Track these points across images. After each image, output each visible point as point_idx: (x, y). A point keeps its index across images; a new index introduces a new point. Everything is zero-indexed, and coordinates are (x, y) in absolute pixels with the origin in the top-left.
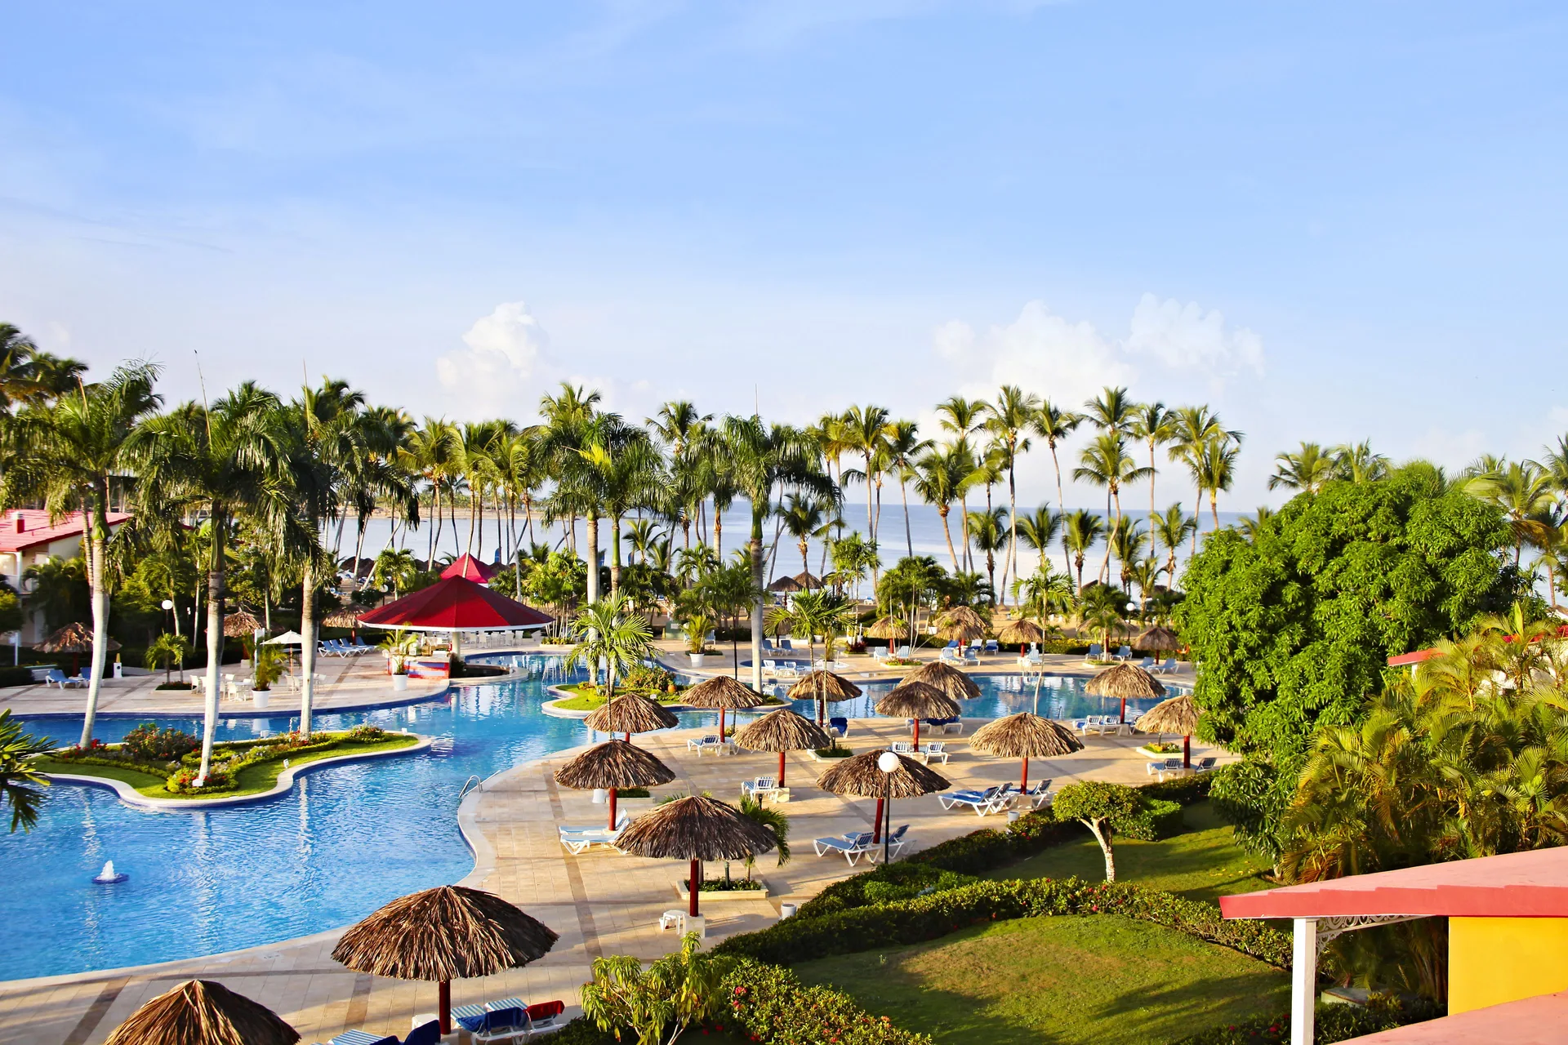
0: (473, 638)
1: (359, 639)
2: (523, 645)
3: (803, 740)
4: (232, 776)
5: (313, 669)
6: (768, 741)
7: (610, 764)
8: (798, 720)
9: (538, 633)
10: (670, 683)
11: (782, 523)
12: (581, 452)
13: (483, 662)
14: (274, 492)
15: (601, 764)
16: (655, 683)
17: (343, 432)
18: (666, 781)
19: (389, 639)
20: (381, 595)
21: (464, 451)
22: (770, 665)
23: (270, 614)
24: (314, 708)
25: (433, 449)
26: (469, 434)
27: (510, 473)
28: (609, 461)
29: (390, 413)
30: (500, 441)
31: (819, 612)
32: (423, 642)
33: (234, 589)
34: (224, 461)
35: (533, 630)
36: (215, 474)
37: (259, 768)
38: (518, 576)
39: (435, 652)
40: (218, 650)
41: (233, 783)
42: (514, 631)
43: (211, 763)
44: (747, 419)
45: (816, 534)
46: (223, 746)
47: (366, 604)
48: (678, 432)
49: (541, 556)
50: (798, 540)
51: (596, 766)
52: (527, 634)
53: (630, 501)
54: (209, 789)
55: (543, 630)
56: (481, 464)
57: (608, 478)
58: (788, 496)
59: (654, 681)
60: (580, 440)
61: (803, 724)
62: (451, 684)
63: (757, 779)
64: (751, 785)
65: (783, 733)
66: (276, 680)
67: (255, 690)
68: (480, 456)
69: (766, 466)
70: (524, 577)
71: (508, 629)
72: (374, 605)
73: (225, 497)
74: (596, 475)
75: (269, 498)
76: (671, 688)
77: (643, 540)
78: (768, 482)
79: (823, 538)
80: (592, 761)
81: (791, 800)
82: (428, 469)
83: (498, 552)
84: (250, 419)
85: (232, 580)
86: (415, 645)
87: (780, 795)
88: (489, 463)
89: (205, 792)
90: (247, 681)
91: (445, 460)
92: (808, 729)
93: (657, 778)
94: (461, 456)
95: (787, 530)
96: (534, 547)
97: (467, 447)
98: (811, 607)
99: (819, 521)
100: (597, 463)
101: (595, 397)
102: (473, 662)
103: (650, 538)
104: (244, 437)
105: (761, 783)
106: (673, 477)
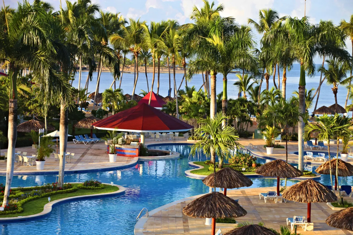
0: (153, 136)
1: (94, 135)
2: (178, 140)
3: (321, 197)
4: (20, 205)
5: (65, 150)
6: (301, 196)
7: (212, 205)
8: (318, 185)
9: (187, 134)
10: (253, 162)
11: (323, 77)
12: (207, 39)
13: (157, 149)
14: (42, 58)
15: (207, 204)
16: (245, 162)
17: (80, 27)
18: (241, 215)
19: (107, 136)
20: (106, 113)
21: (149, 38)
22: (310, 155)
23: (47, 121)
24: (65, 170)
25: (134, 36)
26: (152, 28)
27: (173, 49)
28: (222, 43)
29: (112, 16)
30: (168, 33)
31: (334, 127)
32: (126, 137)
33: (29, 108)
34: (16, 41)
35: (185, 132)
36: (11, 47)
37: (35, 201)
38: (177, 104)
39: (132, 143)
40: (14, 140)
41: (20, 209)
42: (174, 133)
43: (8, 199)
44: (300, 18)
45: (343, 83)
46: (18, 190)
47: (98, 117)
48: (267, 26)
49: (190, 92)
50: (332, 86)
51: (204, 206)
52: (181, 134)
53: (233, 64)
54: (7, 212)
55: (189, 132)
56: (158, 44)
57: (221, 52)
58: (327, 61)
59: (245, 161)
60: (208, 32)
61: (321, 188)
62: (139, 159)
63: (295, 217)
64: (291, 220)
65: (309, 193)
66: (48, 156)
67: (37, 160)
68: (157, 40)
69: (309, 46)
70: (180, 104)
71: (171, 132)
72: (102, 117)
73: (17, 60)
74: (214, 51)
75: (40, 61)
76: (253, 165)
77: (245, 86)
78: (311, 55)
79: (347, 84)
80: (202, 203)
81: (315, 229)
82: (132, 46)
83: (170, 91)
84: (29, 18)
85: (28, 103)
86: (121, 139)
87: (308, 226)
88: (162, 44)
89: (5, 214)
90: (34, 156)
91: (140, 42)
92: (324, 191)
93: (236, 213)
94: (148, 41)
95: (326, 80)
96: (187, 88)
97: (151, 36)
98: (329, 123)
99: (345, 76)
100: (215, 44)
101: (221, 8)
102: (153, 149)
103: (249, 84)
104: (26, 28)
105: (297, 219)
106: (261, 52)
